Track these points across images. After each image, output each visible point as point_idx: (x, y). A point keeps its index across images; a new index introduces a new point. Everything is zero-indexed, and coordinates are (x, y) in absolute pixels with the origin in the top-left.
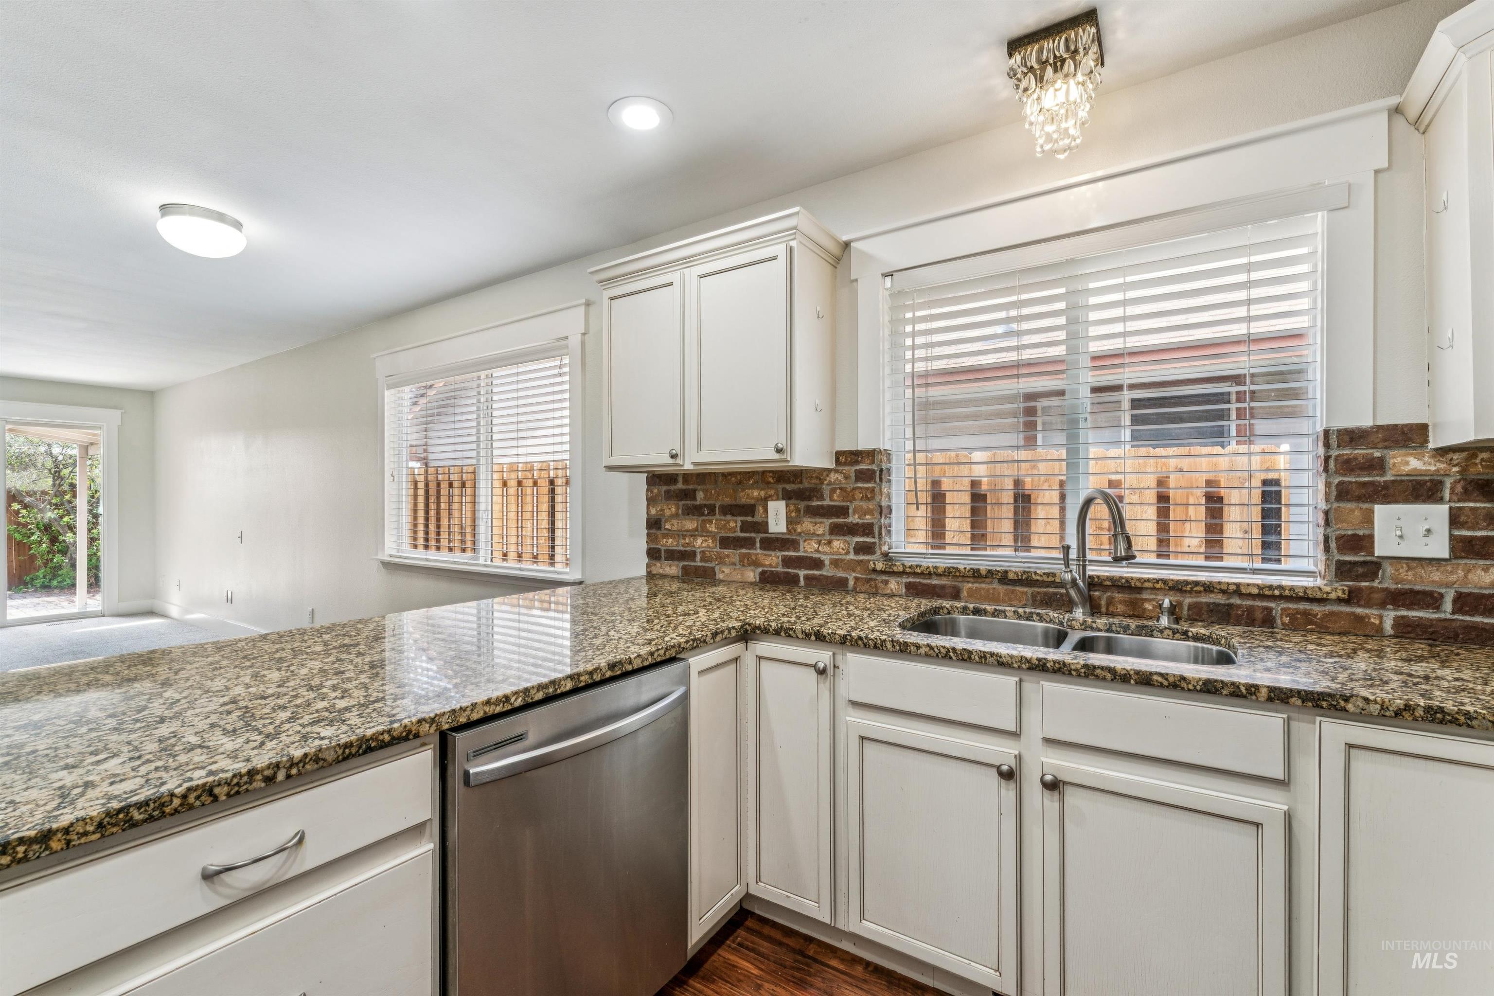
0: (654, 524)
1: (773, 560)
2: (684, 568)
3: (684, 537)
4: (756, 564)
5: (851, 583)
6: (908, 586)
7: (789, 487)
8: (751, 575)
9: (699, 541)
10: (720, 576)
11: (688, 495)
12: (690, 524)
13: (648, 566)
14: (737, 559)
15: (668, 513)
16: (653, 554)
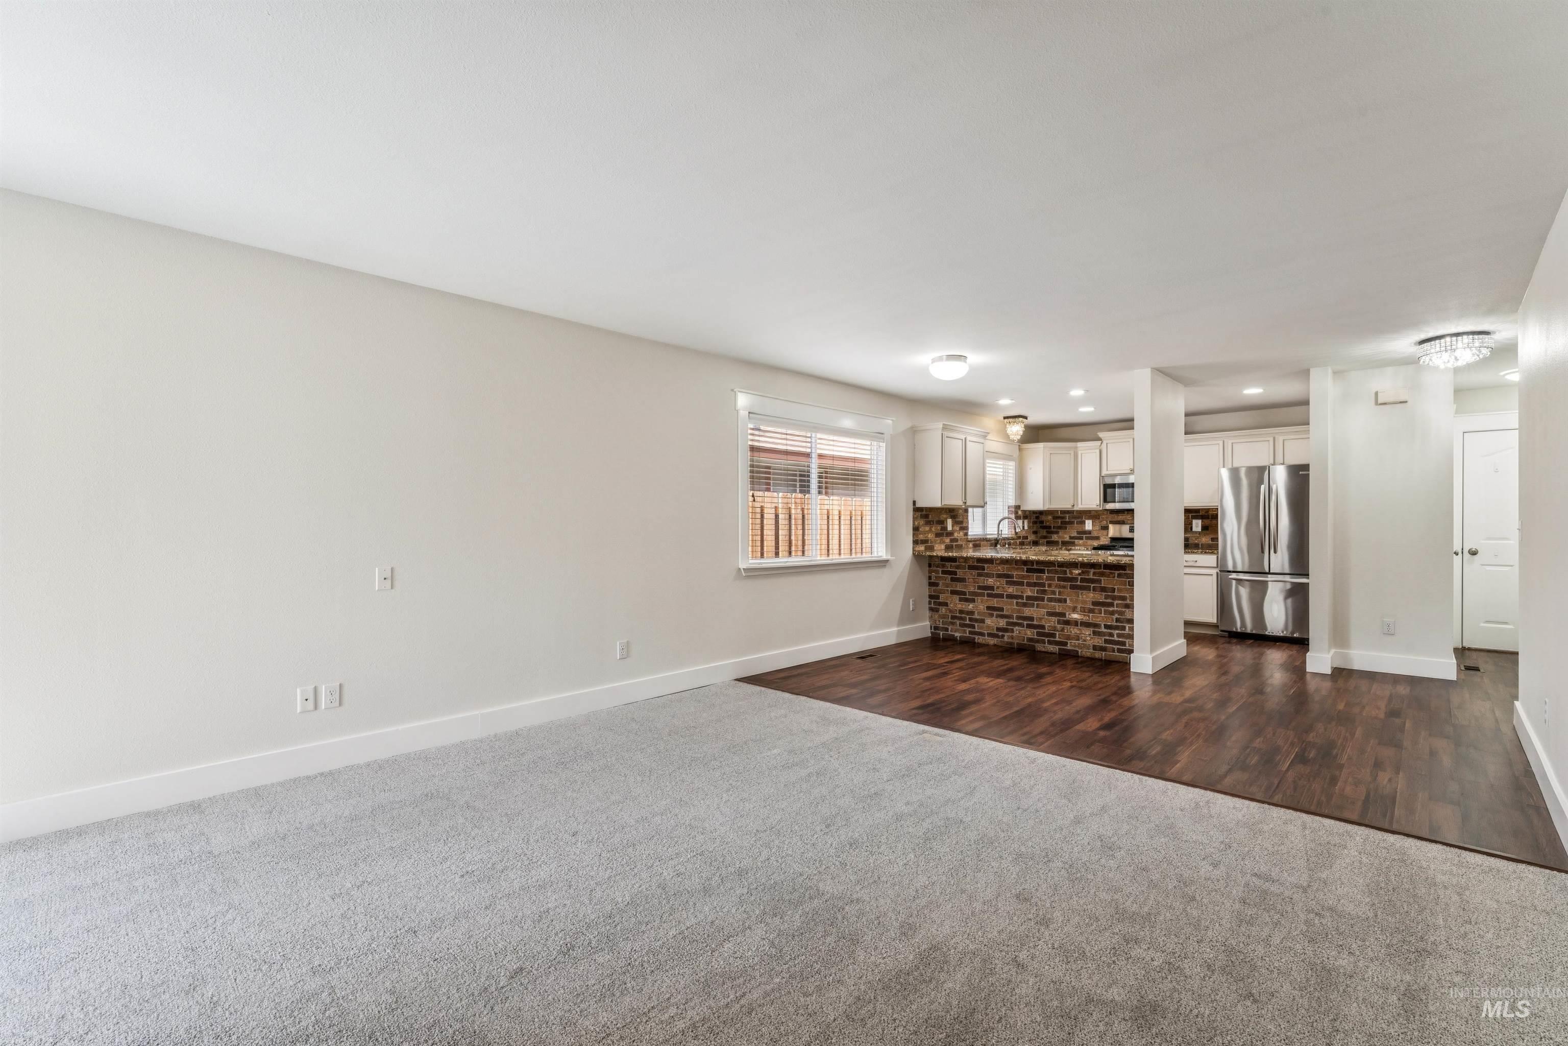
0: (916, 529)
1: (947, 540)
2: (926, 547)
3: (925, 534)
4: (944, 542)
5: (963, 545)
6: (973, 545)
7: (952, 514)
8: (943, 547)
9: (930, 535)
10: (935, 548)
11: (926, 516)
12: (927, 528)
13: (913, 548)
14: (939, 541)
15: (921, 524)
16: (916, 542)
